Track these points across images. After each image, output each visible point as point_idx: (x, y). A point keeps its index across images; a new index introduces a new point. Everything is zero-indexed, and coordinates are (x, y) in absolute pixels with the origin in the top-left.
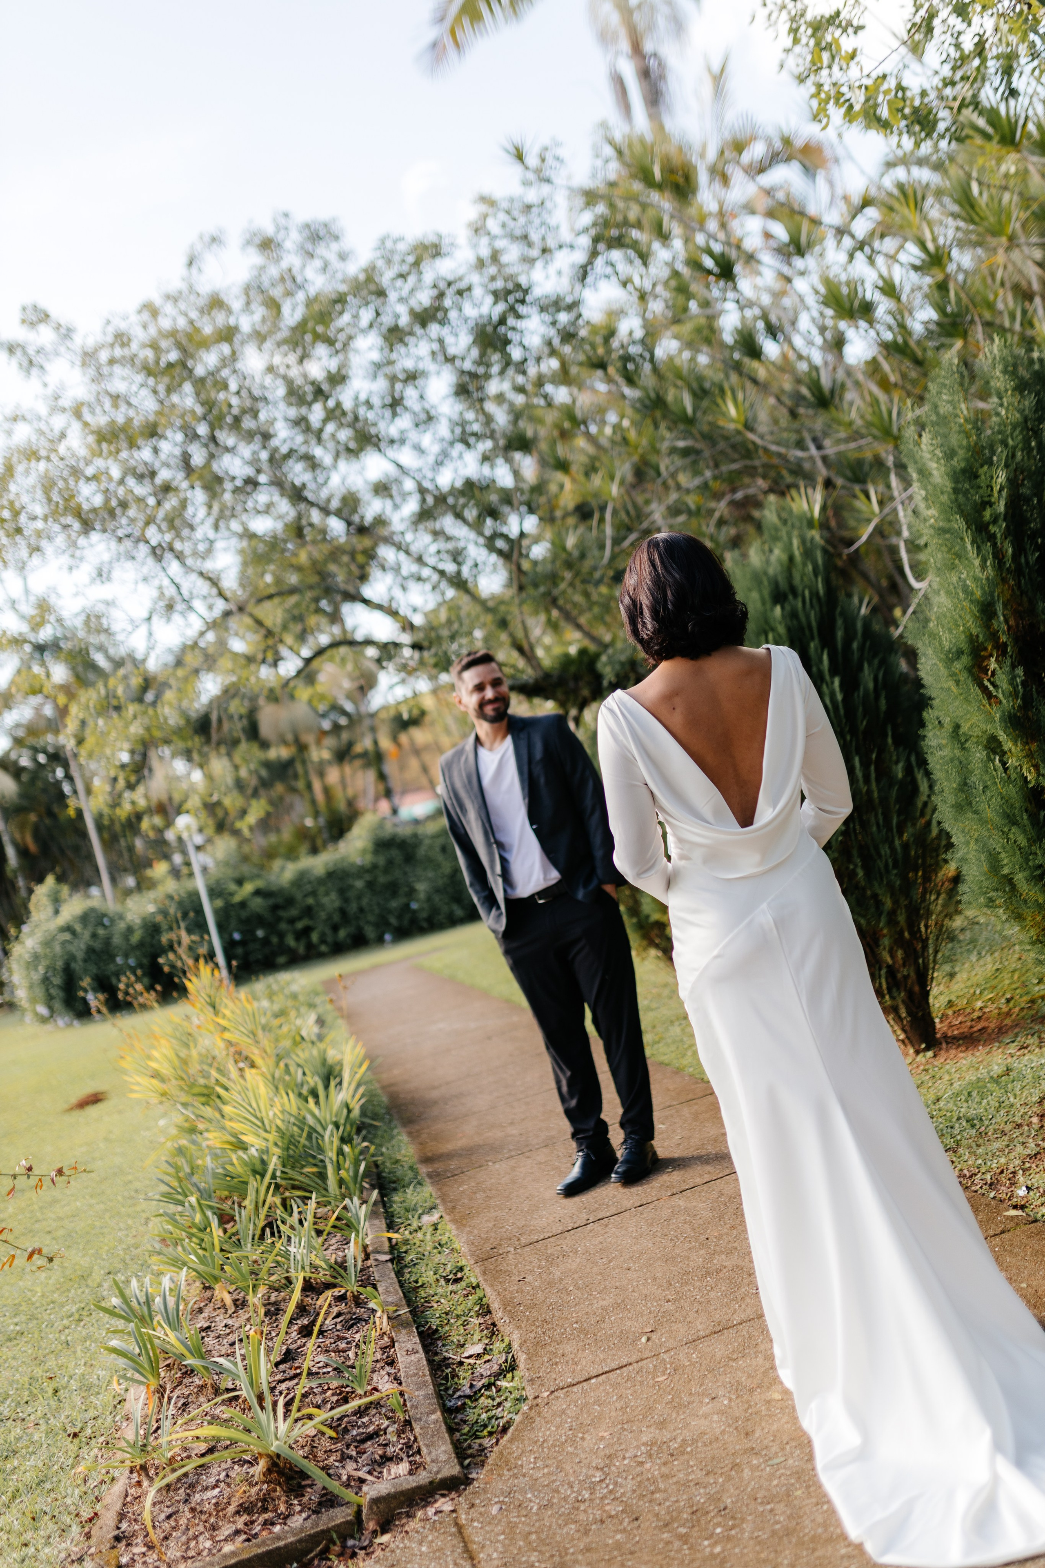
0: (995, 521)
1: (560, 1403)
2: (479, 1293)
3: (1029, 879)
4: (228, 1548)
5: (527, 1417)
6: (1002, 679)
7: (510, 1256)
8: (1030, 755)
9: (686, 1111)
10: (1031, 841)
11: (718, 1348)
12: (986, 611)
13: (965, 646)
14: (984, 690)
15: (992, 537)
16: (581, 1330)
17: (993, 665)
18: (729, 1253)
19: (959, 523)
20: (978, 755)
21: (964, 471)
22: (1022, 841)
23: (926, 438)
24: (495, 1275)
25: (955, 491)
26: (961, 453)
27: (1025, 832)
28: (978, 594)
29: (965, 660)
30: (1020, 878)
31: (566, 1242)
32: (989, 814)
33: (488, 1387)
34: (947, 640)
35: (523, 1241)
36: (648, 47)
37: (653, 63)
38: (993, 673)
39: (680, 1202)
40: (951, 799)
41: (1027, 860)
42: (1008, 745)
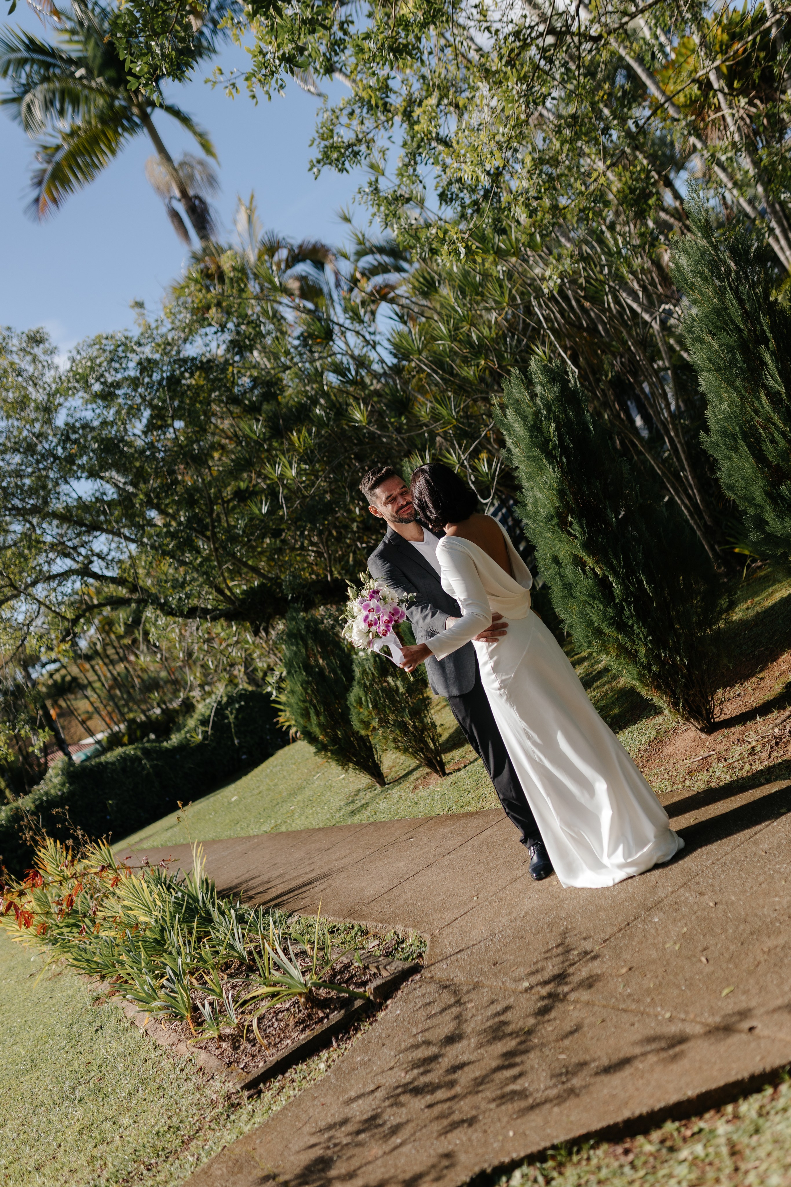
0: (554, 448)
1: (447, 931)
2: (356, 929)
3: (610, 625)
4: (302, 1037)
5: (432, 942)
6: (576, 526)
7: (364, 908)
8: (597, 562)
9: (421, 830)
10: (605, 606)
11: (519, 885)
12: (561, 494)
13: (553, 513)
14: (569, 533)
15: (555, 457)
16: (436, 910)
17: (570, 519)
18: (497, 859)
19: (538, 453)
20: (568, 569)
21: (533, 426)
22: (601, 607)
23: (509, 412)
24: (363, 917)
25: (531, 437)
26: (531, 418)
27: (601, 602)
28: (555, 485)
29: (555, 520)
30: (604, 627)
31: (396, 892)
32: (582, 597)
33: (396, 949)
34: (544, 512)
35: (366, 901)
36: (191, 193)
37: (197, 202)
38: (571, 524)
39: (452, 856)
40: (560, 594)
41: (605, 616)
42: (586, 558)
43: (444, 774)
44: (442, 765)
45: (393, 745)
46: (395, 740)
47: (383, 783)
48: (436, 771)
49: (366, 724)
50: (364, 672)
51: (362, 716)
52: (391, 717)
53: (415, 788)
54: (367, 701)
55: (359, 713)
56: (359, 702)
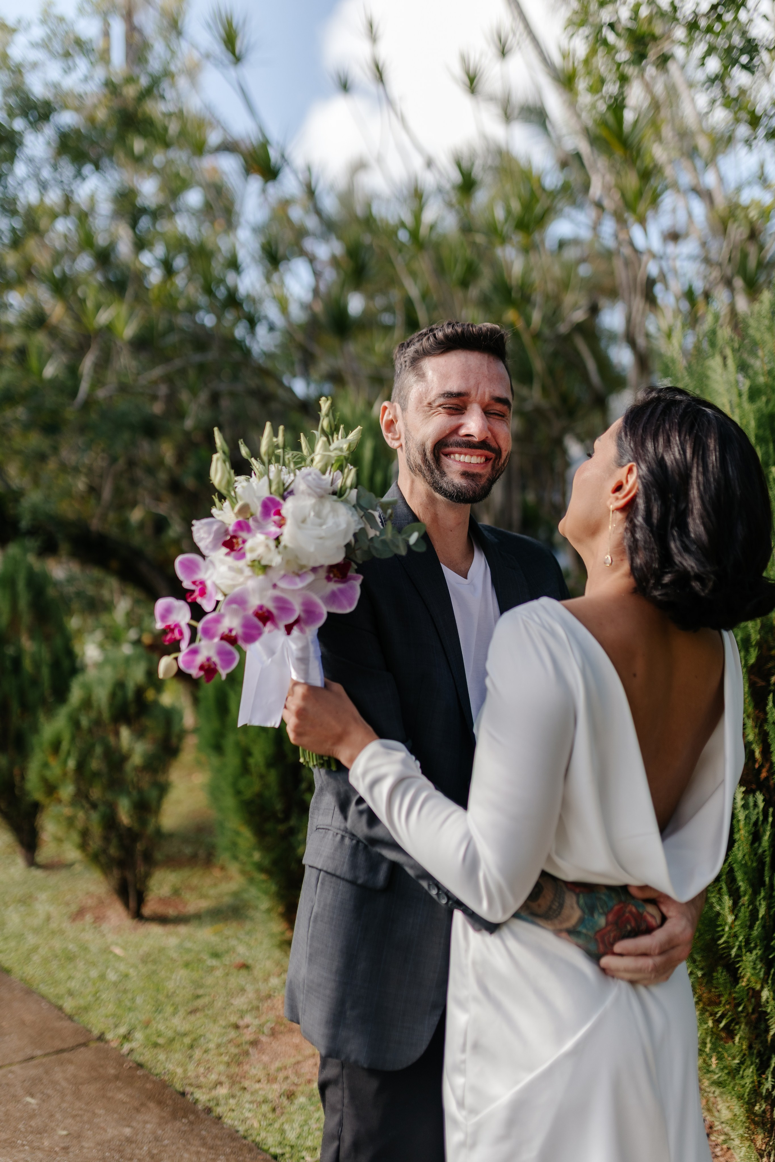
43: (138, 915)
44: (141, 900)
45: (75, 837)
46: (85, 834)
47: (32, 863)
48: (126, 904)
49: (51, 789)
50: (87, 703)
51: (48, 774)
52: (96, 793)
53: (80, 913)
54: (69, 754)
55: (46, 765)
56: (56, 747)
